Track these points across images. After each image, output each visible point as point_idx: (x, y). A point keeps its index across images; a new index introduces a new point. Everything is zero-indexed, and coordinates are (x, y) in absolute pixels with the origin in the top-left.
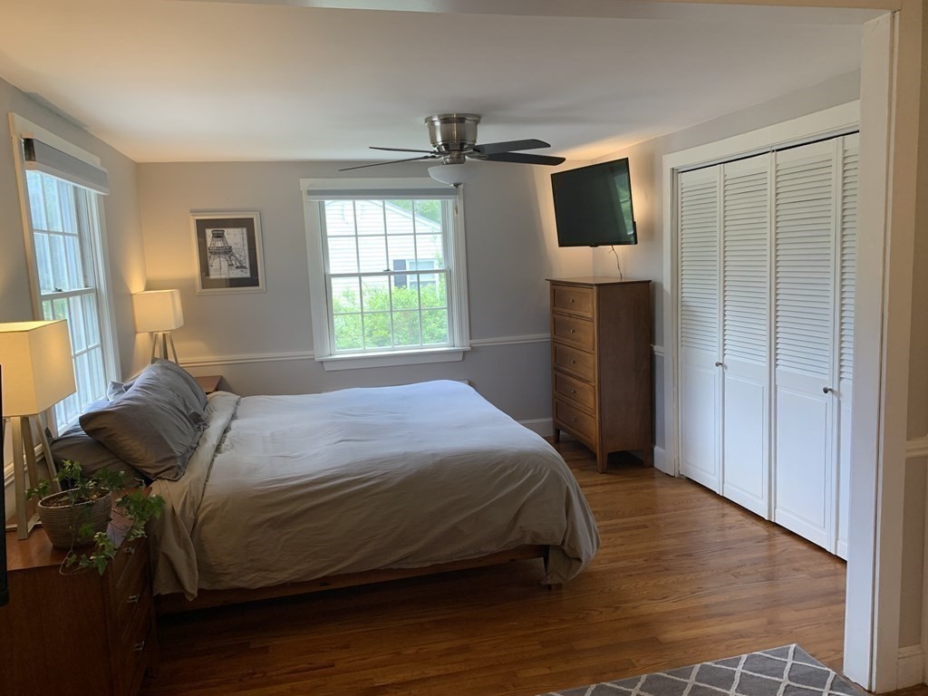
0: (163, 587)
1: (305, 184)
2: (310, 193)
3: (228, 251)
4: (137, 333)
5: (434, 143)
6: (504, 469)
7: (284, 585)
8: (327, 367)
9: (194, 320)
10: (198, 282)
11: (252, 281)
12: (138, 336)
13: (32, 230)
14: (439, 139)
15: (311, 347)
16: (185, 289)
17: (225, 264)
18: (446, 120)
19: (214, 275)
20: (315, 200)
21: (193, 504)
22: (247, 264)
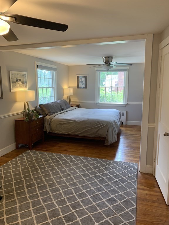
0: (45, 130)
1: (96, 69)
2: (97, 71)
3: (82, 82)
4: (64, 95)
5: (104, 62)
6: (98, 123)
7: (61, 134)
8: (98, 105)
9: (75, 94)
10: (77, 87)
11: (86, 87)
12: (64, 96)
13: (37, 78)
14: (104, 61)
15: (95, 101)
16: (74, 88)
17: (81, 84)
18: (106, 58)
19: (79, 86)
20: (98, 72)
21: (50, 119)
22: (85, 84)
